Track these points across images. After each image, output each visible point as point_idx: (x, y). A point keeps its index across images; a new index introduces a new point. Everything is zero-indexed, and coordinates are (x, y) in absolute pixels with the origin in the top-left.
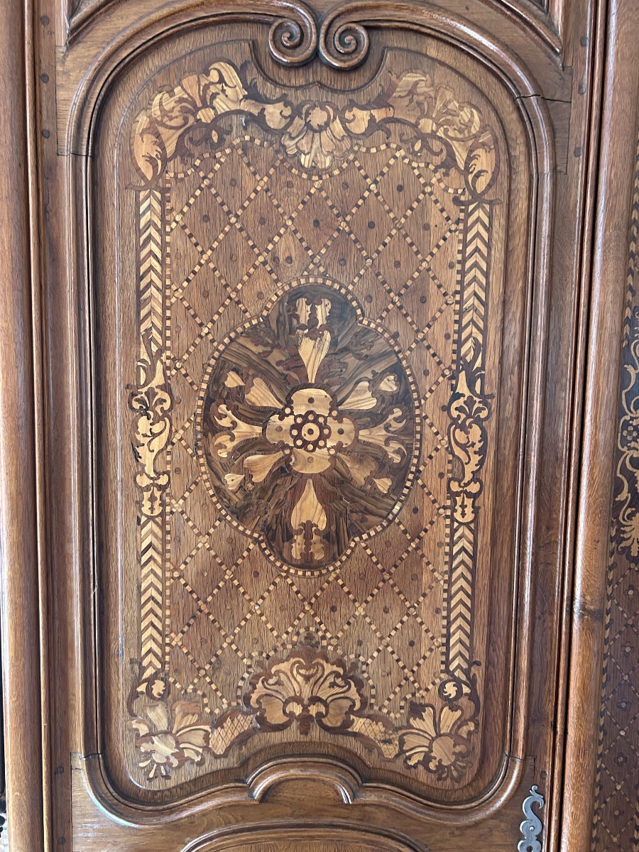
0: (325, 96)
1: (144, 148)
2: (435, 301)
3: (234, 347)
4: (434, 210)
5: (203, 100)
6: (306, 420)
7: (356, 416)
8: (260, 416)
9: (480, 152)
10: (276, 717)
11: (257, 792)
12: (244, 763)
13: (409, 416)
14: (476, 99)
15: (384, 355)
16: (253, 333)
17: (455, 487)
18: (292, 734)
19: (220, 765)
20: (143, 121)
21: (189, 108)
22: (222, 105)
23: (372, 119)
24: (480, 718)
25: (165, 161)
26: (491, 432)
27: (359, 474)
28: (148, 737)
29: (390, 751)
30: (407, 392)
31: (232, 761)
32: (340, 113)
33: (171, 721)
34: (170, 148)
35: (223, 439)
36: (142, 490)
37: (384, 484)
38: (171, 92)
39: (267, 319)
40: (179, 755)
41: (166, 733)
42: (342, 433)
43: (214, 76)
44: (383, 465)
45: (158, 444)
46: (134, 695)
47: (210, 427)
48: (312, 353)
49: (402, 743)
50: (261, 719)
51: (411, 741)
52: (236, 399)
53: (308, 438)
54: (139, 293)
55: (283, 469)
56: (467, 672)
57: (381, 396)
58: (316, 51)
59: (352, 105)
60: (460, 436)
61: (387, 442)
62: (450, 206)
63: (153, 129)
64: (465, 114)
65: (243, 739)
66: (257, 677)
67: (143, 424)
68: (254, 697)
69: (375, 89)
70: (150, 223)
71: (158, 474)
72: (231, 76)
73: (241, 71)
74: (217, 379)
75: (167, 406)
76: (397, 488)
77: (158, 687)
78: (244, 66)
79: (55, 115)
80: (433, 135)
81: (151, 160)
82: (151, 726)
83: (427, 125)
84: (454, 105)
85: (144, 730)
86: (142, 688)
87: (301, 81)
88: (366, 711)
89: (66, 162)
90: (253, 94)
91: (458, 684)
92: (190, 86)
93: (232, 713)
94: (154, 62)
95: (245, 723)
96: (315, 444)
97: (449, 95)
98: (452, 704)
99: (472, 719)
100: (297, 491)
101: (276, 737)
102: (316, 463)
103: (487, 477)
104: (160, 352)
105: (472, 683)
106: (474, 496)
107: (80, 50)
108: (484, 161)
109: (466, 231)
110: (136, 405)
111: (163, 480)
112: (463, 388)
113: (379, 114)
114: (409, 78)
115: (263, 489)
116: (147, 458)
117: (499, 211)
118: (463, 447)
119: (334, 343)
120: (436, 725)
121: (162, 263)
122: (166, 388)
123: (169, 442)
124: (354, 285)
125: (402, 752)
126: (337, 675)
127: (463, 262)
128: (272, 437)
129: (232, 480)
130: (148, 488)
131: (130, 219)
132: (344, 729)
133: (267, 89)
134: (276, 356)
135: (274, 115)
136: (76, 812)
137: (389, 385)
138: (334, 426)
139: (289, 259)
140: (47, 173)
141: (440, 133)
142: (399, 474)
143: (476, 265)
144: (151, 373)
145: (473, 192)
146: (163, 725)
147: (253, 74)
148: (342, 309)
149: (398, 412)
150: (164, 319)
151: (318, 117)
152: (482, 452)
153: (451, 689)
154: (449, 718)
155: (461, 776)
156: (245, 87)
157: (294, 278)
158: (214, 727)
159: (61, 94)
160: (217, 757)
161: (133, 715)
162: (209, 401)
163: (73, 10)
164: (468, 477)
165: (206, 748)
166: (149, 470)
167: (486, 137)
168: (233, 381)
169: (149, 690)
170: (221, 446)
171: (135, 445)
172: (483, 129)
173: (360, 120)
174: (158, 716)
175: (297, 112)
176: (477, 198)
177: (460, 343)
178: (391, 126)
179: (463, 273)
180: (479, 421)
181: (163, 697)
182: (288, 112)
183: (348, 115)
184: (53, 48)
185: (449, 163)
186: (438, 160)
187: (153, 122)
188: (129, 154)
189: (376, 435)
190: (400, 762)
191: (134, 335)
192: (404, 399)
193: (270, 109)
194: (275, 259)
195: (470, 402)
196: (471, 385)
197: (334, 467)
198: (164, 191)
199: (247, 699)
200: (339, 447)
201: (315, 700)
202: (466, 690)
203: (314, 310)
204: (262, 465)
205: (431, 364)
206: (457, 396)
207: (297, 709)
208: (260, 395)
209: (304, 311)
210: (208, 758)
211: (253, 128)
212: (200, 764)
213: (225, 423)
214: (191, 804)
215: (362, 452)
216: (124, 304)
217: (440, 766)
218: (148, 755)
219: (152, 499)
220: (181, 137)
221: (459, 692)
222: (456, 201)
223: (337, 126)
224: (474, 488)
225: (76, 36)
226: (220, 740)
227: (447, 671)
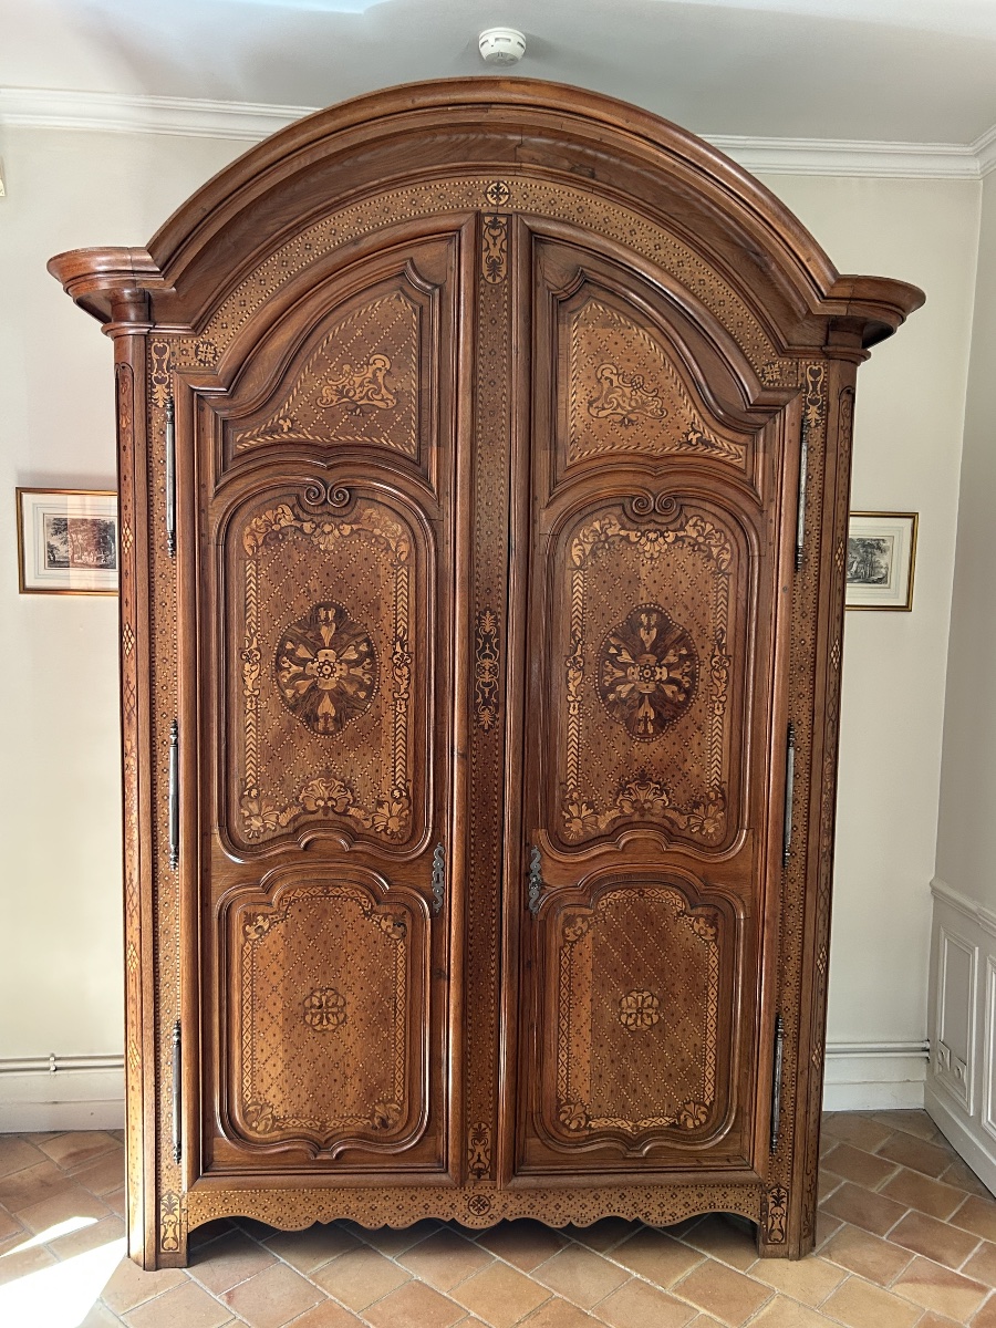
0: (330, 519)
1: (248, 541)
2: (384, 608)
3: (290, 631)
4: (382, 569)
5: (275, 520)
6: (324, 664)
7: (348, 662)
8: (303, 662)
9: (402, 543)
10: (312, 807)
11: (302, 845)
12: (296, 831)
13: (373, 662)
14: (400, 520)
15: (360, 634)
16: (299, 624)
17: (396, 695)
18: (320, 815)
19: (285, 831)
20: (248, 530)
21: (269, 524)
22: (283, 523)
23: (352, 529)
24: (412, 808)
25: (258, 547)
26: (413, 670)
27: (350, 690)
28: (249, 818)
29: (368, 824)
30: (372, 651)
31: (290, 829)
32: (337, 527)
33: (260, 809)
34: (260, 542)
35: (285, 673)
36: (246, 697)
37: (362, 695)
38: (261, 518)
39: (305, 618)
40: (264, 826)
41: (258, 815)
42: (341, 671)
43: (280, 511)
44: (362, 686)
45: (254, 676)
46: (242, 797)
47: (279, 668)
48: (327, 633)
49: (373, 820)
50: (304, 809)
51: (378, 819)
52: (291, 654)
53: (326, 672)
54: (246, 606)
55: (314, 688)
56: (404, 785)
57: (360, 653)
58: (326, 499)
59: (343, 522)
60: (398, 671)
61: (363, 674)
62: (389, 567)
63: (252, 533)
64: (395, 527)
65: (295, 819)
66: (302, 787)
67: (247, 666)
68: (301, 797)
69: (353, 516)
70: (251, 575)
71: (255, 690)
72: (287, 510)
73: (292, 509)
74: (282, 645)
75: (258, 658)
76: (368, 697)
77: (254, 792)
78: (294, 506)
79: (208, 527)
80: (380, 536)
81: (251, 547)
82: (250, 811)
83: (377, 531)
84: (389, 523)
85: (247, 814)
86: (246, 793)
87: (319, 512)
88: (356, 804)
89: (212, 547)
90: (297, 518)
91: (400, 790)
92: (269, 515)
93: (290, 805)
94: (253, 503)
95: (296, 811)
96: (329, 675)
97: (387, 518)
98: (397, 801)
99: (408, 808)
100: (321, 698)
101: (311, 817)
102: (330, 684)
103: (411, 691)
104: (255, 633)
105: (407, 792)
106: (406, 700)
107: (219, 499)
108: (404, 547)
109: (397, 578)
110: (244, 657)
111: (257, 693)
112: (398, 649)
113: (355, 527)
114: (369, 511)
115: (304, 697)
116: (249, 683)
117: (412, 569)
118: (400, 677)
119: (337, 629)
120: (390, 811)
121: (256, 592)
122: (257, 649)
123: (259, 674)
124: (345, 603)
125: (374, 825)
126: (341, 786)
127: (396, 592)
128: (308, 672)
129: (289, 693)
130: (249, 696)
131: (241, 573)
132: (344, 814)
133: (303, 516)
134: (310, 634)
135: (307, 527)
136: (213, 856)
137: (363, 648)
138: (338, 667)
139: (315, 591)
140: (204, 552)
141: (384, 535)
142: (370, 689)
143: (402, 593)
144: (251, 642)
145: (399, 561)
146: (256, 811)
147: (297, 510)
148: (340, 614)
149: (368, 660)
150: (257, 617)
151: (327, 528)
152: (409, 679)
153: (397, 793)
154: (396, 808)
155: (403, 837)
156: (294, 515)
157: (318, 598)
158: (281, 812)
159: (210, 518)
160: (282, 827)
161: (242, 806)
162: (278, 655)
163: (216, 484)
164: (402, 691)
165: (277, 823)
166: (250, 687)
167: (404, 537)
168: (289, 646)
169: (249, 793)
170: (284, 676)
171: (243, 676)
172: (403, 533)
173: (347, 529)
174: (254, 807)
175: (318, 526)
176: (402, 564)
177: (396, 629)
178: (361, 532)
179: (396, 597)
180: (406, 665)
181: (256, 797)
182: (314, 526)
183: (341, 527)
184: (207, 498)
185: (388, 548)
186: (383, 547)
187: (252, 530)
188: (241, 544)
189: (358, 671)
190: (373, 830)
191: (243, 625)
192: (371, 654)
193: (305, 524)
194: (309, 591)
195: (402, 656)
196: (402, 648)
197: (338, 686)
198: (257, 561)
199: (297, 798)
200: (340, 677)
201: (330, 799)
202: (404, 794)
203: (327, 613)
204: (304, 685)
205: (383, 638)
206: (396, 653)
207: (322, 803)
208: (302, 652)
209: (322, 614)
210: (278, 828)
211: (298, 533)
212: (275, 830)
213: (286, 665)
214: (270, 851)
215: (351, 679)
216: (239, 611)
217: (392, 832)
218: (249, 826)
219: (251, 701)
220: (265, 538)
221: (401, 794)
222: (392, 565)
223: (336, 532)
224: (405, 696)
225: (217, 493)
226: (284, 819)
227: (394, 784)
